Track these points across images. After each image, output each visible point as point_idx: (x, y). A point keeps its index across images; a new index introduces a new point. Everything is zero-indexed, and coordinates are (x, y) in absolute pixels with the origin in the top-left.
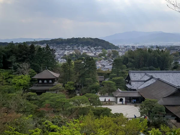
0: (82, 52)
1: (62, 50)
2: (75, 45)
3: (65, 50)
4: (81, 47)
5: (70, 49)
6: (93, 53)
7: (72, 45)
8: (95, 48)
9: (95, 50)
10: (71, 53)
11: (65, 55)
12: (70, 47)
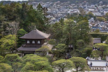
0: (88, 11)
1: (66, 8)
2: (81, 3)
3: (70, 8)
4: (88, 5)
5: (75, 8)
6: (99, 12)
7: (77, 3)
8: (103, 6)
9: (103, 9)
10: (76, 12)
11: (69, 14)
12: (75, 6)
